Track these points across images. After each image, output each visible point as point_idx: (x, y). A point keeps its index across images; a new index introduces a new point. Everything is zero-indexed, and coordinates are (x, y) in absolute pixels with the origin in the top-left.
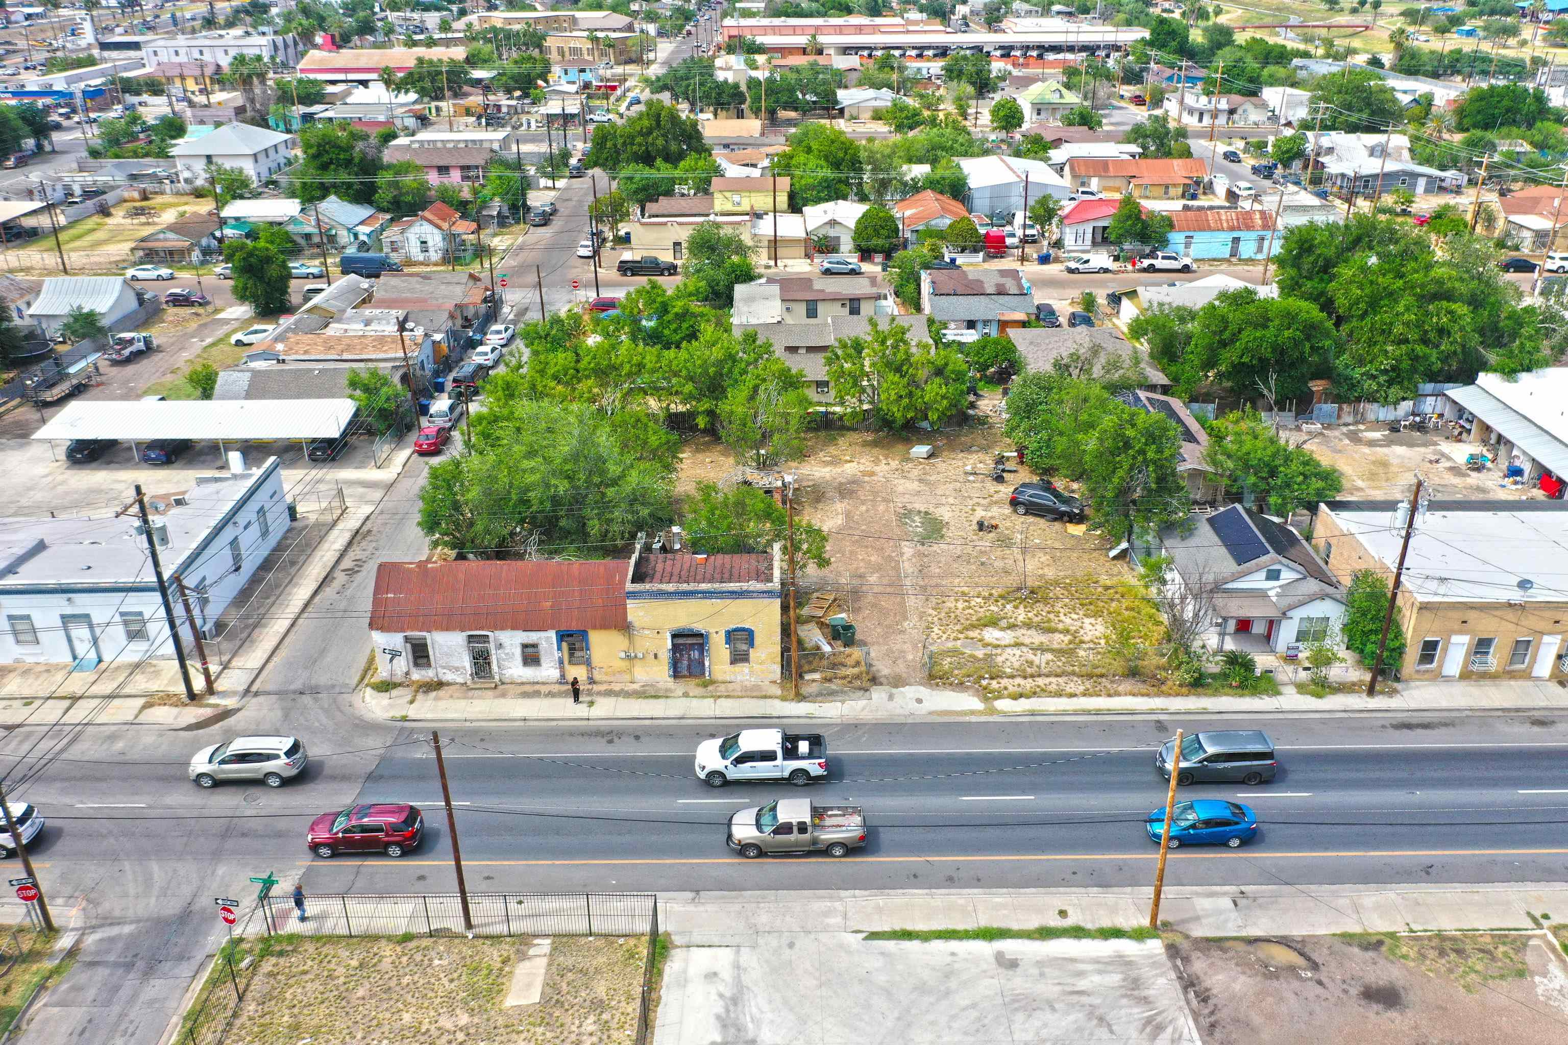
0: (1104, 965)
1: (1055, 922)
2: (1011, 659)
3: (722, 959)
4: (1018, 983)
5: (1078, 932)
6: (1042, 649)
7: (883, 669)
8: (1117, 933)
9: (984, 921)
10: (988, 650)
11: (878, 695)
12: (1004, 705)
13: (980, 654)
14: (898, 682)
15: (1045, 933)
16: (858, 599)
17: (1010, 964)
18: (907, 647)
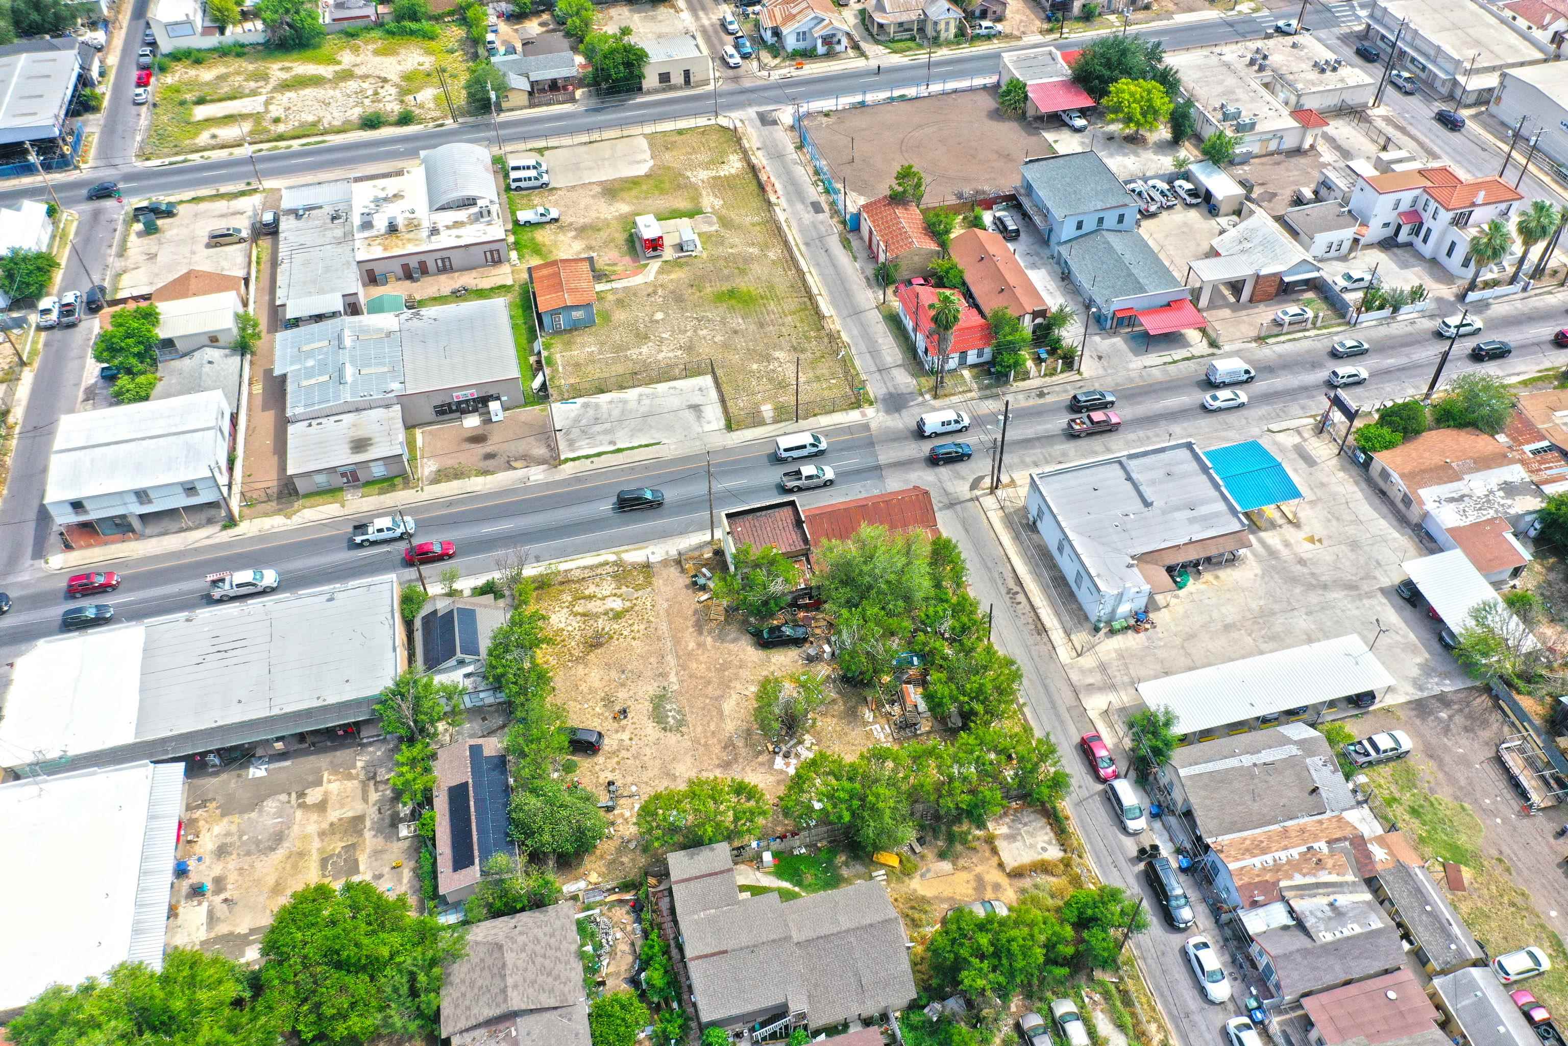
0: (580, 448)
1: (595, 459)
2: (608, 587)
3: (707, 428)
4: (608, 438)
5: (587, 457)
6: (590, 598)
7: (673, 571)
8: (573, 460)
9: (620, 455)
10: (618, 592)
11: (673, 553)
12: (612, 558)
13: (624, 589)
14: (665, 563)
15: (599, 455)
16: (698, 620)
17: (612, 443)
18: (663, 589)
